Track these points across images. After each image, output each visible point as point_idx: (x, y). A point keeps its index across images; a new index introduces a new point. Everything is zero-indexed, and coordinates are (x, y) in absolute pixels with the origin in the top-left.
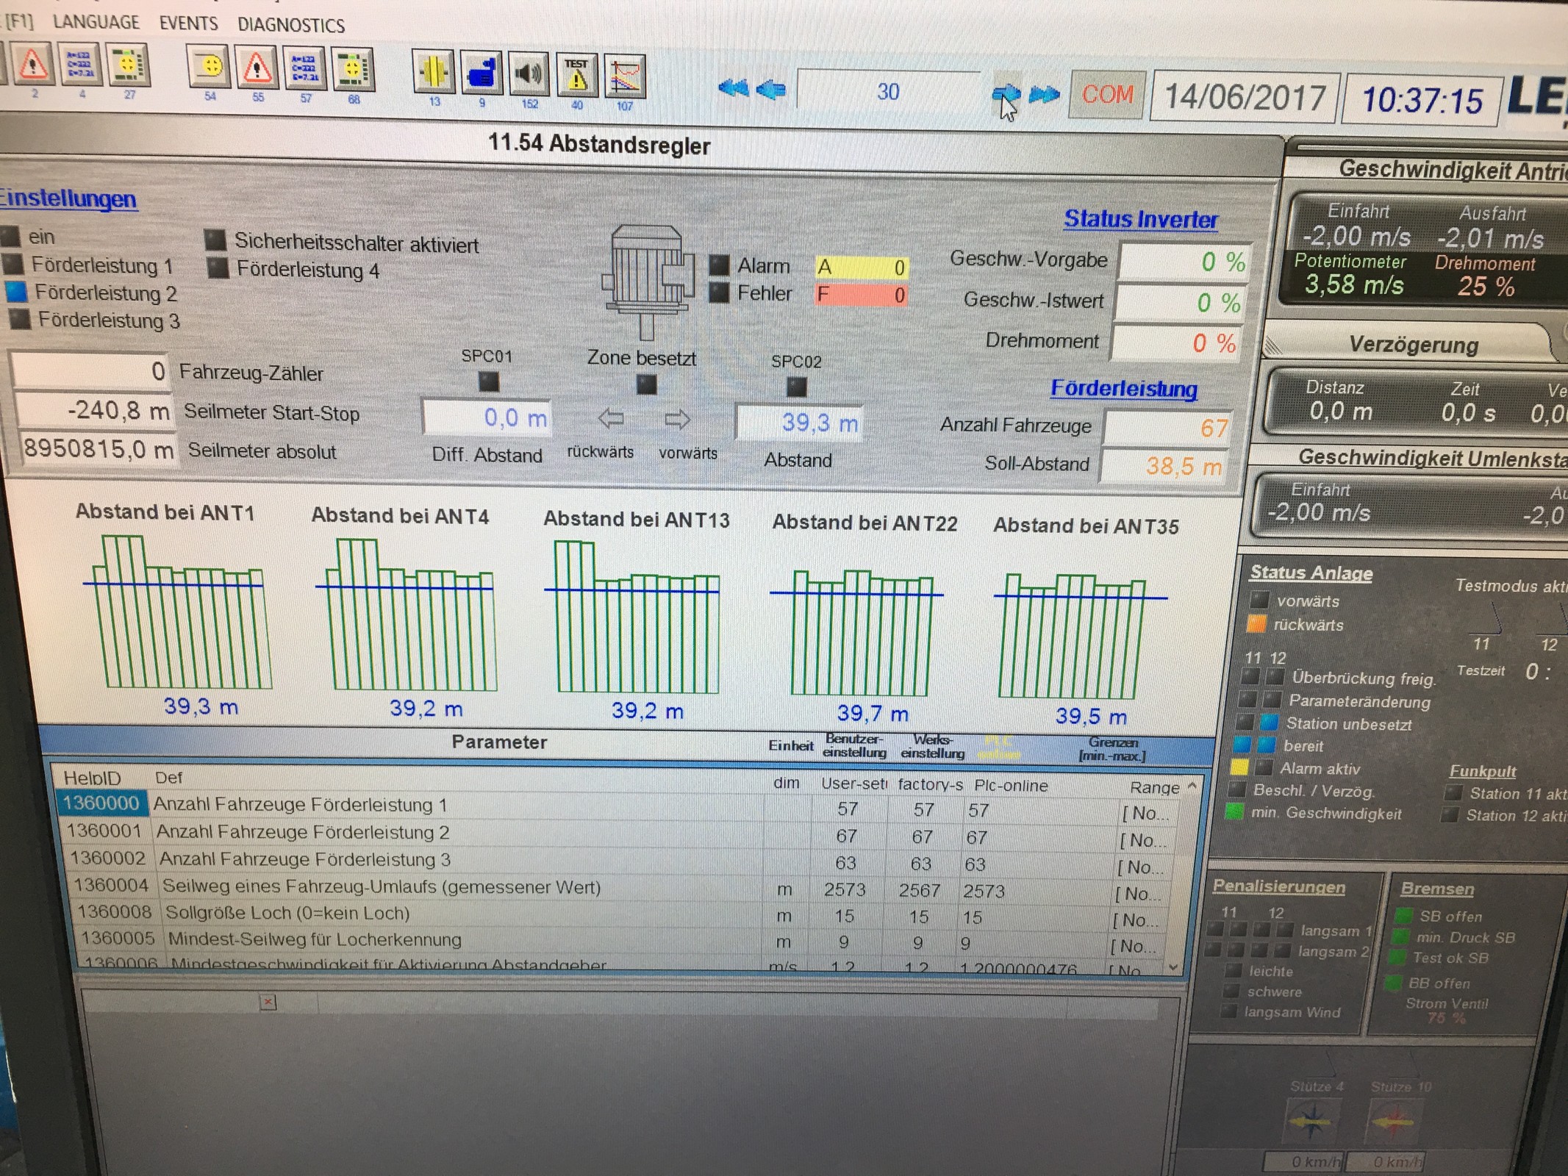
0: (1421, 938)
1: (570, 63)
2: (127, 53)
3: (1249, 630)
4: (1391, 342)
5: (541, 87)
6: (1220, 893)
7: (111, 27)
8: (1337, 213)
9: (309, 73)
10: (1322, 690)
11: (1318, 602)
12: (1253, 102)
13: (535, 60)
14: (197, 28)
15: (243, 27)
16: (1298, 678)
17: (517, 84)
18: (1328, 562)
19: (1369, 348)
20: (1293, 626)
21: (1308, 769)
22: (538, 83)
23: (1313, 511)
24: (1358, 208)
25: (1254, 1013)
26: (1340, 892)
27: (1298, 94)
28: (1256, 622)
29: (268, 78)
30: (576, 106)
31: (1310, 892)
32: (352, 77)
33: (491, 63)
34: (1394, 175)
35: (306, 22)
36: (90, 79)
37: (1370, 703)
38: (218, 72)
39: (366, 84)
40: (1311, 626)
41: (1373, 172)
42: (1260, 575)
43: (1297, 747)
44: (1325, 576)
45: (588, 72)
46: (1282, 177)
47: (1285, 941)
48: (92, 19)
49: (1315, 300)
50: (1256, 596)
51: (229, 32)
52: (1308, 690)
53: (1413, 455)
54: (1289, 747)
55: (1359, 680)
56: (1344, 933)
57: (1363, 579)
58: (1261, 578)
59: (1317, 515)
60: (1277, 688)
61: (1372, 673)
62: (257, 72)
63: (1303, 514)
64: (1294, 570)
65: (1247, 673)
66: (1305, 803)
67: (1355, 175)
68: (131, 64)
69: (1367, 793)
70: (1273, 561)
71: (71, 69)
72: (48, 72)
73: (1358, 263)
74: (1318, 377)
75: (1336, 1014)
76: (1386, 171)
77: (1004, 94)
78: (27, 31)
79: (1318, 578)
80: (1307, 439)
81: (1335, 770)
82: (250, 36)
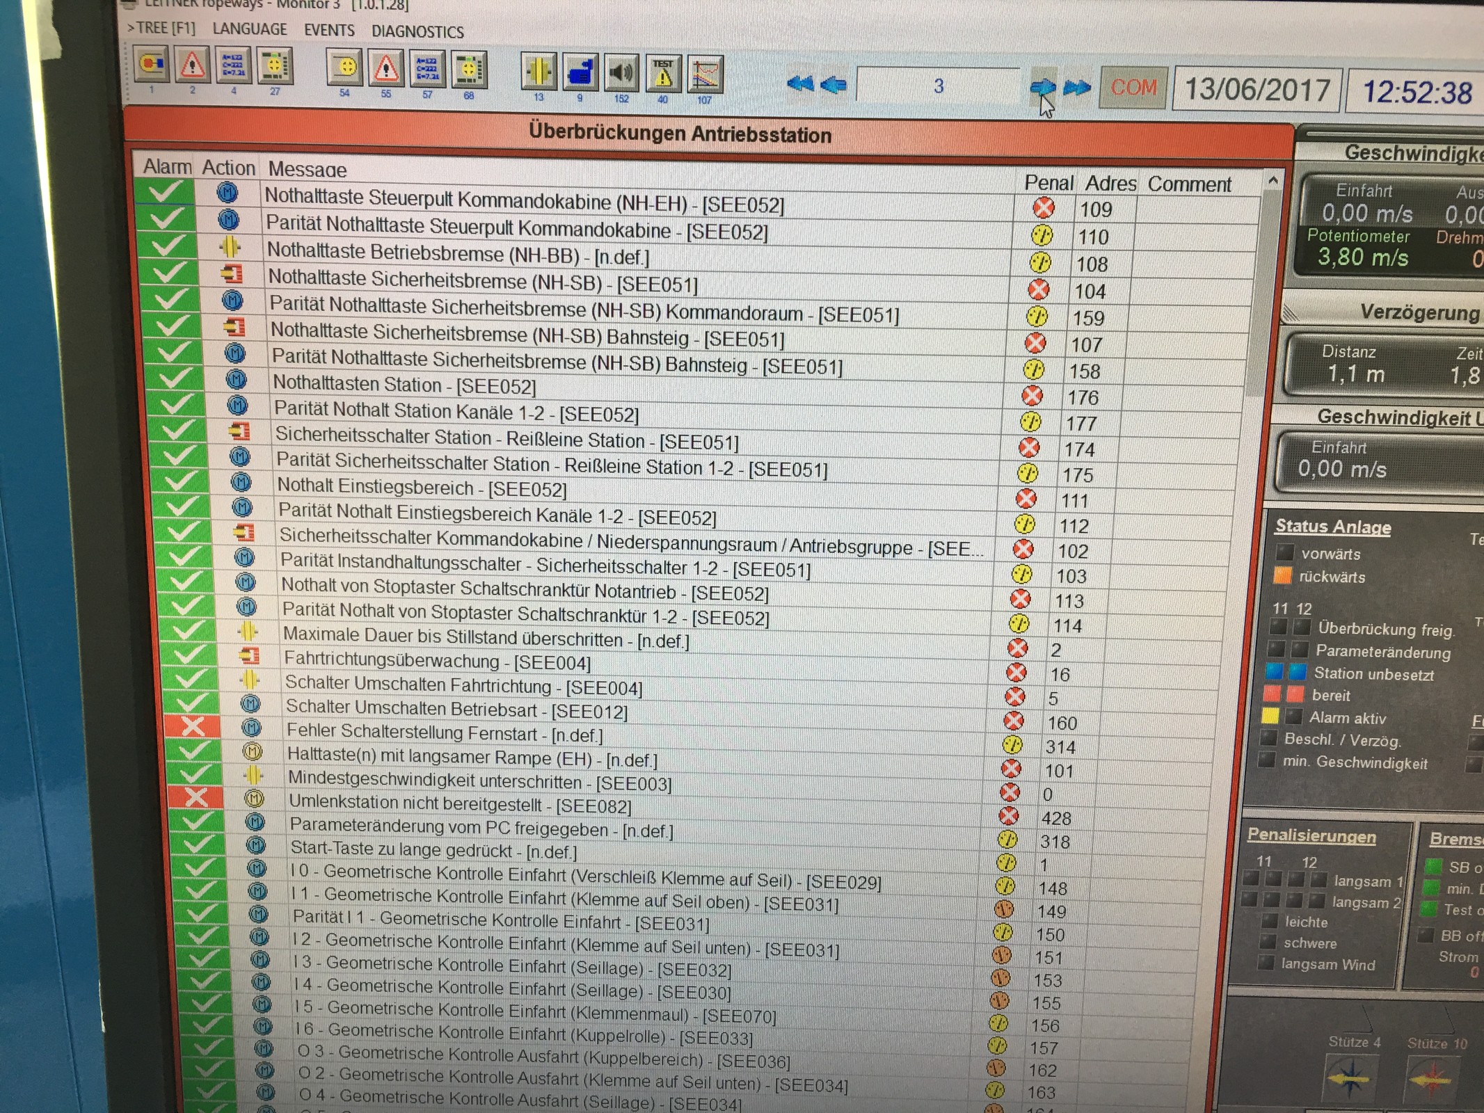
0: (1451, 889)
1: (658, 63)
2: (275, 56)
3: (1276, 581)
4: (1399, 310)
5: (632, 84)
6: (1256, 842)
7: (262, 34)
8: (1346, 192)
9: (430, 73)
10: (1347, 641)
11: (1341, 555)
12: (1265, 93)
13: (626, 60)
14: (337, 34)
15: (377, 33)
16: (1324, 629)
17: (610, 81)
18: (1349, 517)
19: (1379, 315)
20: (1317, 578)
21: (1337, 718)
22: (630, 80)
24: (1363, 188)
25: (1290, 965)
26: (1371, 842)
27: (1305, 87)
28: (1282, 574)
29: (395, 77)
30: (662, 100)
31: (1341, 841)
32: (469, 76)
33: (589, 64)
34: (1395, 158)
35: (431, 29)
36: (241, 77)
37: (1392, 653)
38: (353, 71)
39: (480, 82)
40: (1335, 578)
41: (1376, 156)
42: (1284, 528)
43: (1325, 696)
44: (1346, 528)
45: (673, 72)
46: (1293, 160)
47: (1318, 891)
48: (246, 26)
49: (1327, 271)
50: (1282, 549)
51: (364, 37)
52: (1334, 640)
53: (1424, 416)
54: (1317, 696)
55: (1382, 631)
56: (1376, 883)
57: (1382, 533)
58: (1286, 531)
59: (1336, 472)
60: (1302, 639)
61: (1393, 624)
62: (386, 72)
63: (1323, 470)
64: (1316, 524)
65: (1275, 623)
66: (1333, 752)
67: (1359, 159)
68: (277, 65)
69: (1394, 743)
70: (1297, 515)
71: (225, 69)
72: (205, 71)
73: (1365, 237)
74: (1334, 343)
75: (1371, 967)
76: (1388, 154)
77: (1041, 88)
78: (189, 36)
79: (1339, 531)
80: (1326, 400)
81: (1362, 719)
82: (382, 41)
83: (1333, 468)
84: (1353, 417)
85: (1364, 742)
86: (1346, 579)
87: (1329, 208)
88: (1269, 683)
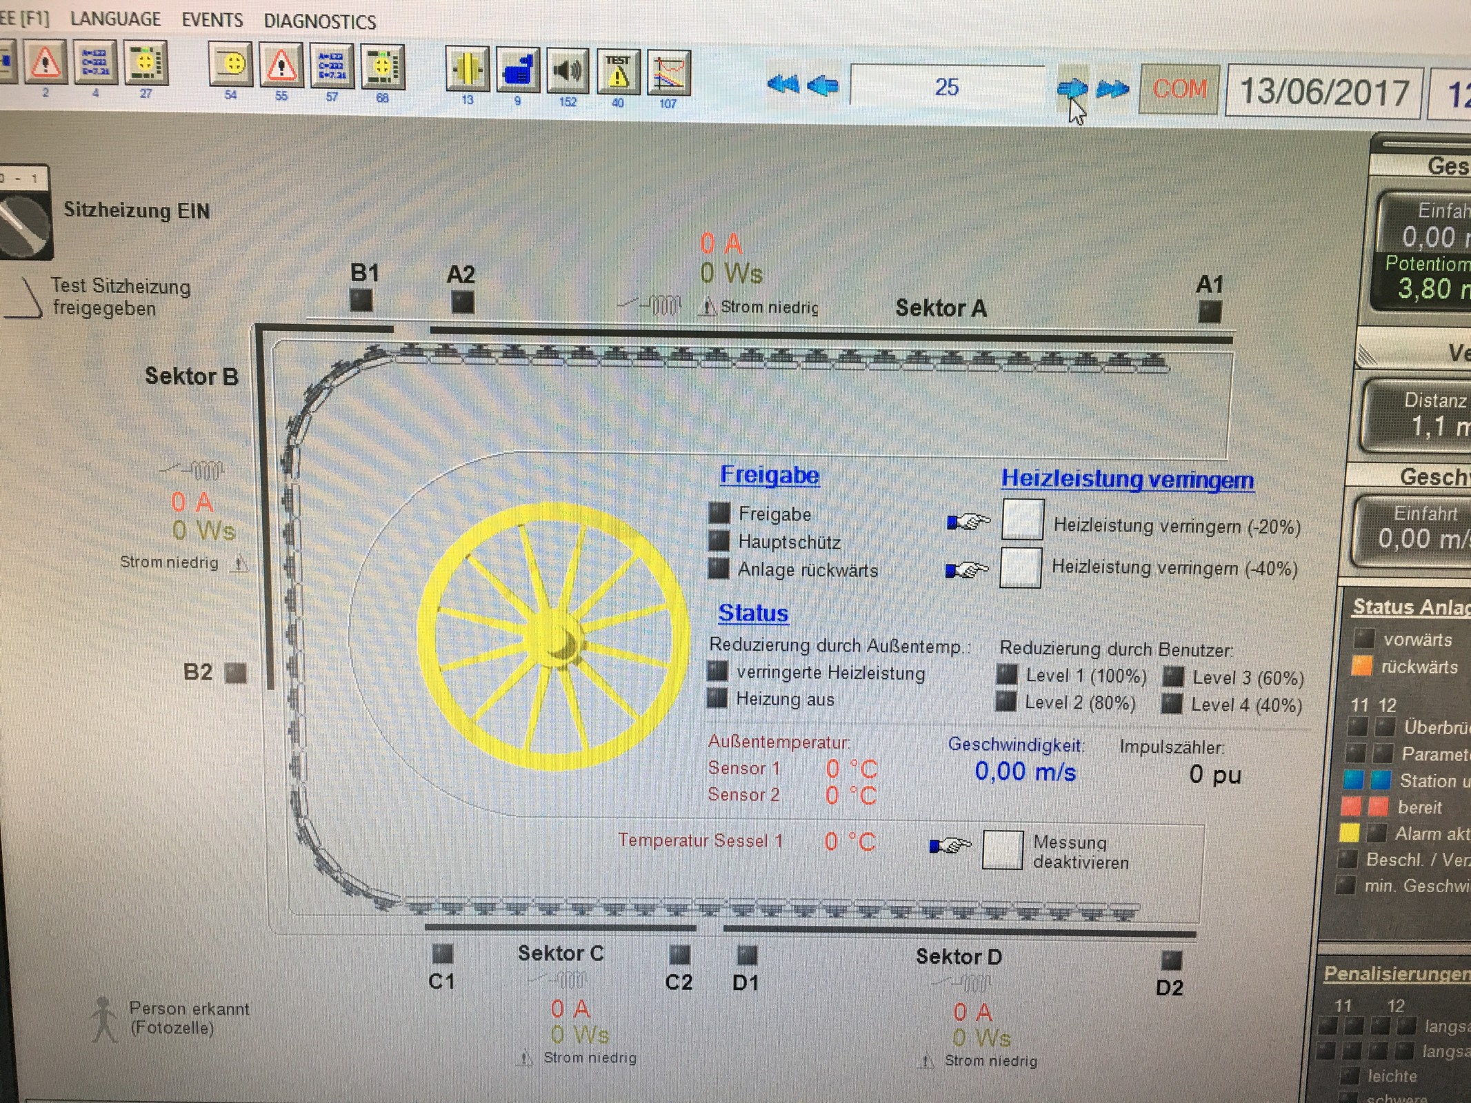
1: (611, 60)
2: (147, 51)
3: (1353, 673)
5: (581, 84)
6: (1334, 983)
7: (130, 24)
8: (1429, 213)
9: (335, 70)
10: (1437, 742)
11: (1430, 641)
12: (1333, 98)
13: (573, 56)
14: (221, 24)
15: (270, 24)
16: (1410, 729)
17: (555, 81)
18: (1438, 595)
20: (1403, 668)
21: (1427, 834)
22: (578, 79)
23: (1419, 537)
24: (1449, 208)
26: (1467, 980)
27: (1380, 89)
28: (1361, 664)
29: (293, 76)
30: (616, 103)
31: (1433, 980)
32: (383, 74)
33: (528, 60)
35: (336, 18)
36: (105, 77)
38: (240, 69)
39: (396, 82)
40: (1424, 668)
41: (1463, 170)
42: (1363, 610)
43: (1413, 809)
44: (1435, 611)
45: (630, 69)
46: (1368, 175)
47: (1405, 1039)
48: (111, 15)
49: (1410, 305)
50: (1361, 634)
51: (254, 29)
52: (1422, 742)
54: (1403, 809)
58: (1365, 613)
59: (1423, 542)
60: (1385, 741)
62: (282, 70)
63: (1408, 541)
64: (1401, 605)
65: (1354, 722)
66: (1423, 874)
67: (1444, 174)
68: (149, 62)
70: (1377, 594)
71: (85, 66)
72: (61, 70)
73: (1451, 266)
74: (1417, 389)
77: (1070, 89)
78: (42, 28)
79: (1427, 613)
80: (1409, 458)
81: (1455, 835)
82: (276, 32)
84: (1441, 478)
85: (1458, 862)
86: (1435, 669)
87: (1410, 231)
88: (1347, 794)
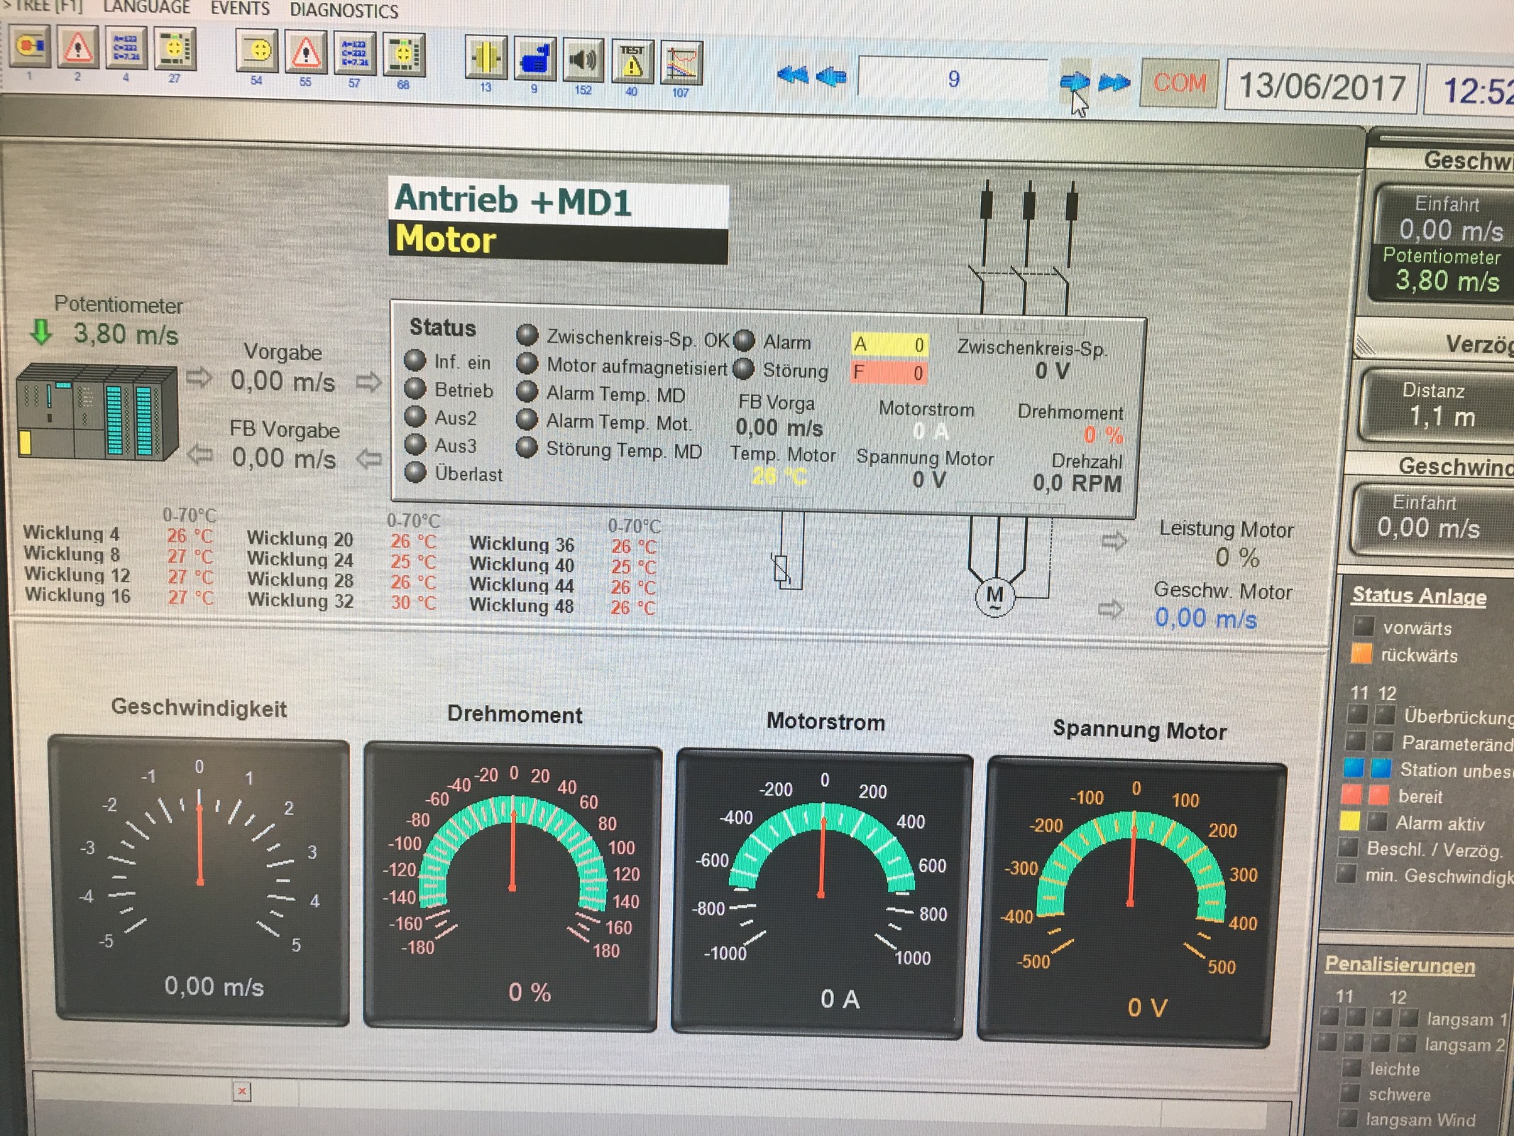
1: (625, 50)
2: (176, 38)
3: (1353, 661)
4: (1490, 342)
5: (595, 73)
6: (1335, 972)
7: (160, 12)
8: (1425, 206)
9: (358, 58)
10: (1438, 731)
11: (1429, 630)
12: (1331, 92)
13: (589, 46)
14: (248, 12)
15: (295, 12)
16: (1411, 717)
17: (570, 70)
18: (1437, 584)
19: (1467, 348)
20: (1402, 656)
21: (1427, 824)
22: (593, 68)
24: (1446, 201)
25: (1377, 1121)
26: (1470, 972)
27: (1377, 84)
28: (1361, 651)
29: (316, 63)
30: (630, 92)
31: (1435, 971)
32: (404, 62)
33: (545, 49)
34: (1482, 167)
35: (360, 8)
36: (135, 62)
37: (1491, 747)
38: (266, 56)
39: (416, 69)
40: (1423, 657)
41: (1459, 165)
42: (1363, 598)
43: (1414, 798)
44: (1434, 599)
45: (644, 59)
46: (1365, 167)
47: (1406, 1031)
49: (1406, 297)
50: (1360, 622)
51: (280, 16)
52: (1424, 731)
54: (1404, 797)
55: (1478, 719)
56: (1476, 1021)
58: (1364, 601)
59: (1422, 531)
60: (1388, 729)
61: (1491, 711)
62: (306, 56)
63: (1407, 529)
64: (1400, 593)
65: (1354, 710)
66: (1424, 864)
67: (1441, 167)
68: (178, 48)
69: (1494, 853)
70: (1376, 582)
71: (116, 52)
72: (93, 54)
73: (1448, 258)
74: (1415, 380)
75: (1471, 1122)
76: (1473, 163)
77: (1073, 82)
78: (76, 14)
79: (1426, 602)
80: (1408, 447)
81: (1456, 825)
82: (302, 21)
83: (1417, 526)
84: (1440, 468)
85: (1460, 852)
86: (1435, 657)
87: (1407, 224)
88: (1345, 781)
